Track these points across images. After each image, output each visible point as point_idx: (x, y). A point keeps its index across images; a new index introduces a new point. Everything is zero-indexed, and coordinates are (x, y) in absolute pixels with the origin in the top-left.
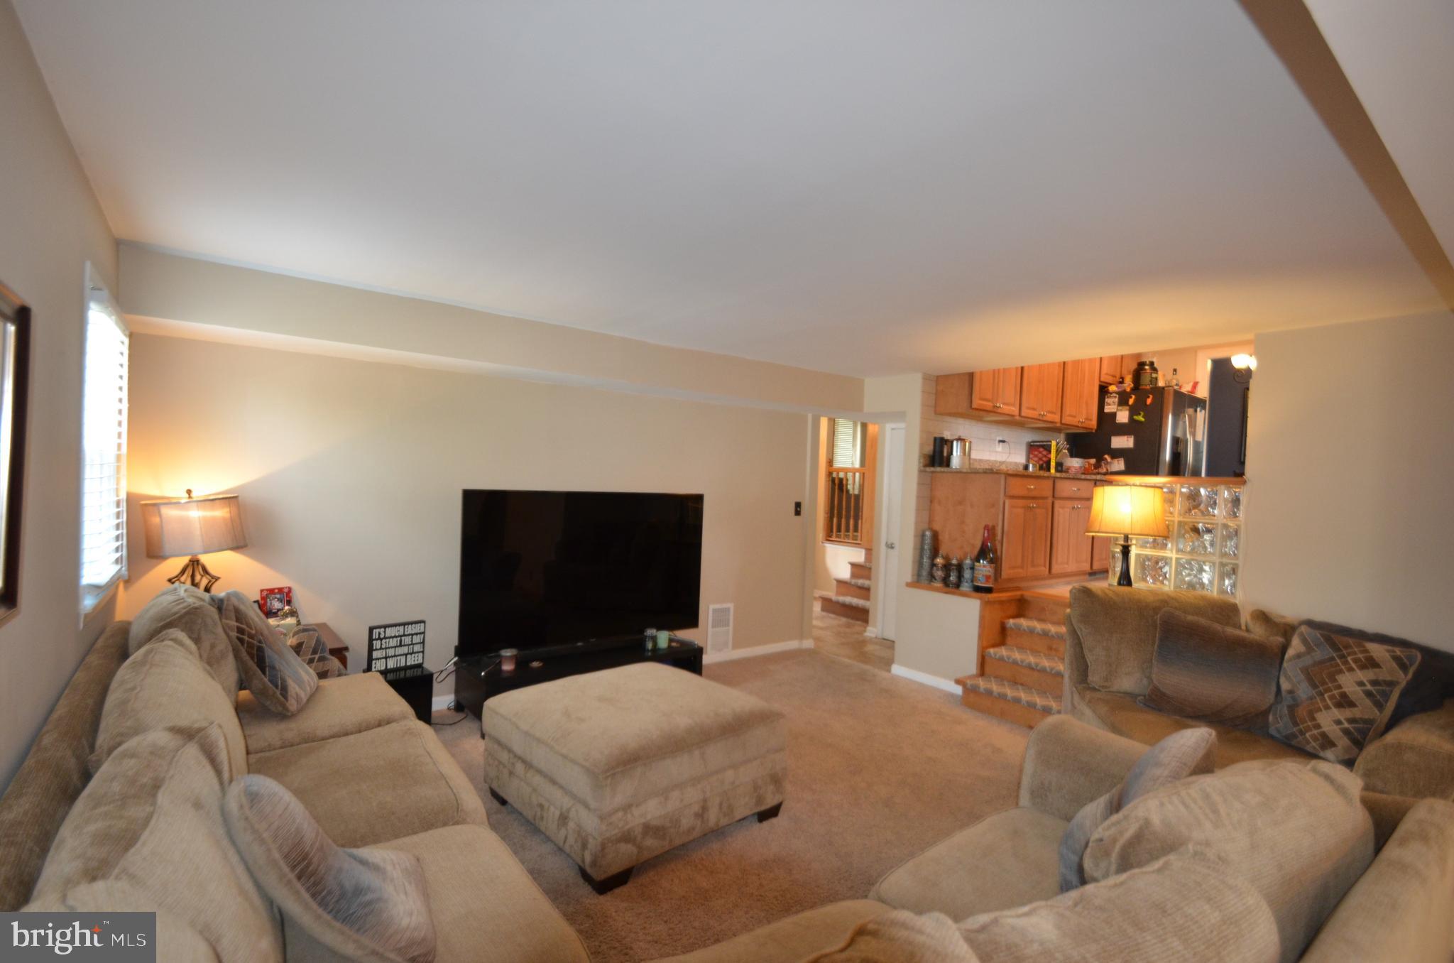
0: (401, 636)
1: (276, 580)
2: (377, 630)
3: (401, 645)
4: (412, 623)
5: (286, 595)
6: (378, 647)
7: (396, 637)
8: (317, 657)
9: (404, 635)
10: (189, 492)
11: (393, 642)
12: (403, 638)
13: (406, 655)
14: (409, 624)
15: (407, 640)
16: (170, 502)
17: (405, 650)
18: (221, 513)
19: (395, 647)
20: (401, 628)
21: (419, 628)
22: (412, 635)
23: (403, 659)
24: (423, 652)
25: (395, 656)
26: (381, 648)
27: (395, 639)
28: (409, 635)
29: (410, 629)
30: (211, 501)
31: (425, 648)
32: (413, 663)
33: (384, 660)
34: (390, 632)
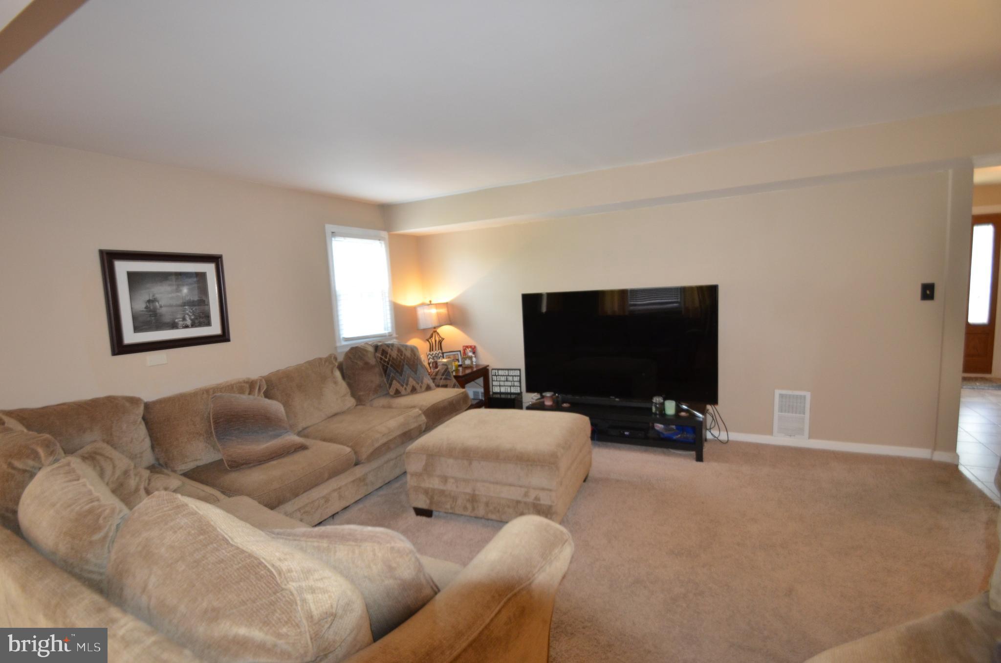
0: (507, 376)
2: (494, 371)
3: (507, 381)
4: (512, 370)
5: (474, 350)
6: (495, 379)
7: (504, 376)
8: (443, 377)
9: (508, 376)
10: (430, 301)
11: (503, 378)
12: (508, 377)
13: (510, 386)
15: (510, 378)
17: (509, 384)
18: (443, 311)
19: (504, 381)
20: (507, 372)
21: (517, 373)
22: (513, 376)
23: (509, 388)
25: (504, 386)
26: (497, 381)
27: (504, 377)
28: (511, 376)
29: (511, 373)
30: (438, 305)
31: (522, 384)
32: (514, 392)
33: (499, 387)
34: (501, 373)
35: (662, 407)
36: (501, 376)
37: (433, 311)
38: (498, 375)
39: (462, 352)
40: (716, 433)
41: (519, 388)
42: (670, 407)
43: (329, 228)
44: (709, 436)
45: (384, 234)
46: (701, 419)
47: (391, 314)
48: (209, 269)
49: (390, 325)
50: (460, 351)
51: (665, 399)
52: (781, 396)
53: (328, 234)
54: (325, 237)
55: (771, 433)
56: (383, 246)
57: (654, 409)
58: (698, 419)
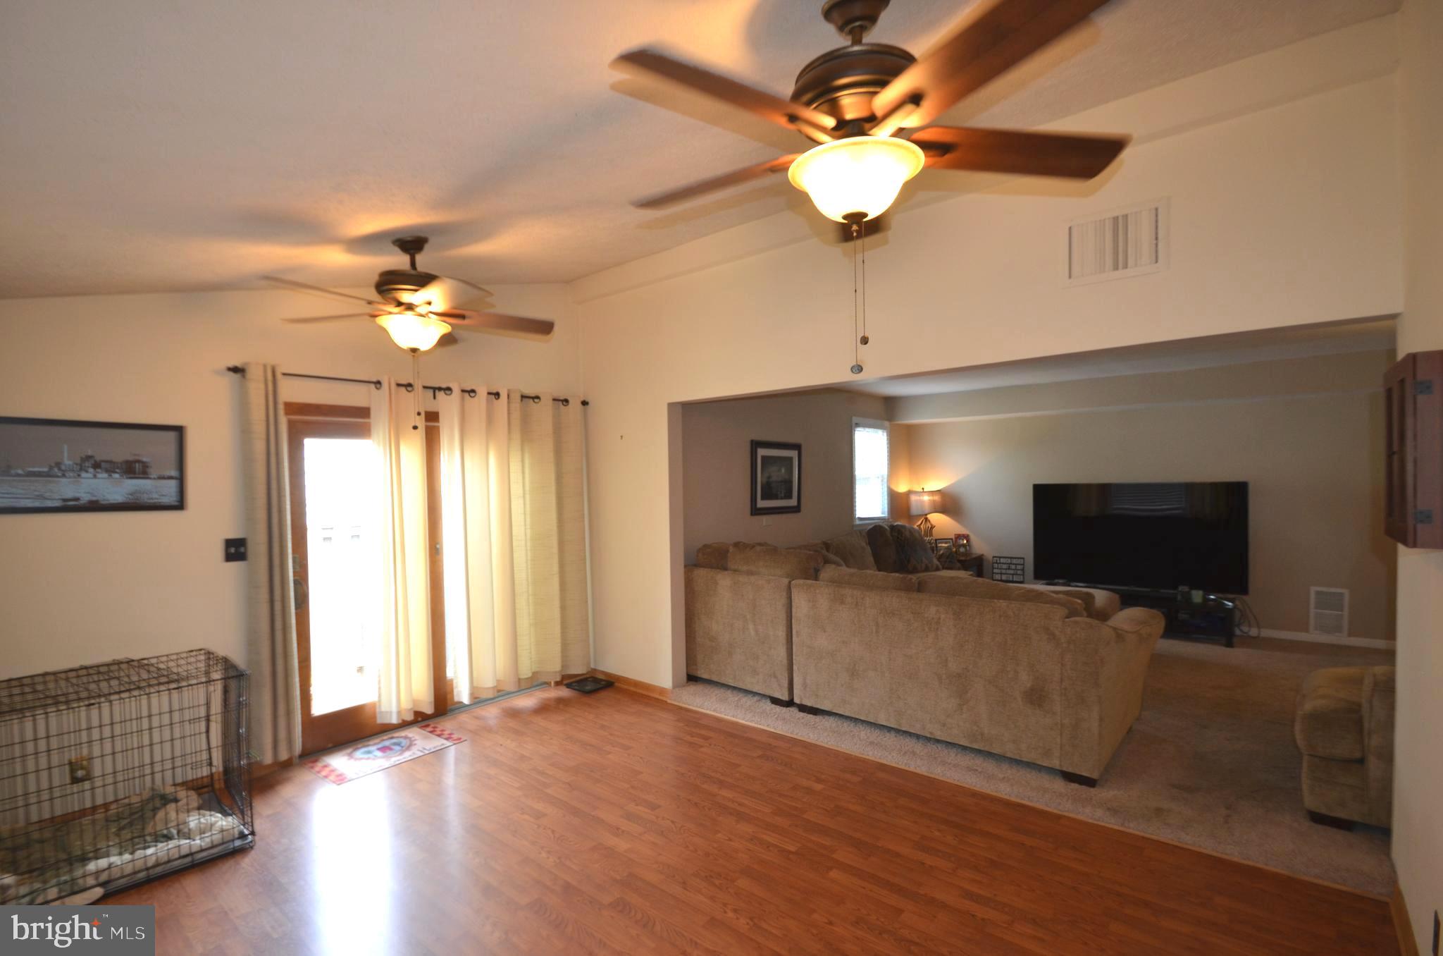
0: (1009, 564)
1: (962, 530)
2: (996, 558)
3: (1009, 569)
4: (1015, 558)
5: (967, 538)
7: (1006, 564)
10: (923, 489)
11: (1005, 566)
14: (1013, 558)
16: (916, 493)
17: (1012, 572)
18: (937, 498)
19: (1006, 569)
20: (1009, 560)
21: (1021, 561)
22: (1016, 564)
23: (1011, 576)
24: (1023, 575)
25: (1006, 574)
26: (998, 568)
28: (1014, 564)
29: (1014, 561)
30: (932, 493)
32: (1017, 580)
33: (1000, 575)
34: (1002, 560)
35: (1188, 598)
36: (1003, 563)
37: (926, 498)
38: (1000, 563)
39: (954, 540)
40: (1245, 629)
41: (1022, 577)
42: (1197, 596)
43: (855, 420)
44: (1238, 632)
45: (887, 423)
46: (1230, 607)
47: (888, 499)
48: (793, 454)
49: (886, 510)
50: (952, 539)
51: (1191, 588)
52: (1318, 593)
53: (854, 425)
54: (851, 427)
55: (1306, 629)
56: (885, 434)
57: (1179, 598)
58: (1228, 607)
